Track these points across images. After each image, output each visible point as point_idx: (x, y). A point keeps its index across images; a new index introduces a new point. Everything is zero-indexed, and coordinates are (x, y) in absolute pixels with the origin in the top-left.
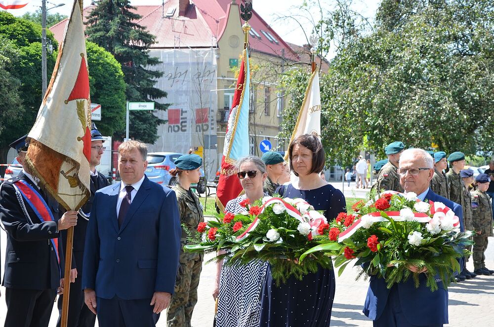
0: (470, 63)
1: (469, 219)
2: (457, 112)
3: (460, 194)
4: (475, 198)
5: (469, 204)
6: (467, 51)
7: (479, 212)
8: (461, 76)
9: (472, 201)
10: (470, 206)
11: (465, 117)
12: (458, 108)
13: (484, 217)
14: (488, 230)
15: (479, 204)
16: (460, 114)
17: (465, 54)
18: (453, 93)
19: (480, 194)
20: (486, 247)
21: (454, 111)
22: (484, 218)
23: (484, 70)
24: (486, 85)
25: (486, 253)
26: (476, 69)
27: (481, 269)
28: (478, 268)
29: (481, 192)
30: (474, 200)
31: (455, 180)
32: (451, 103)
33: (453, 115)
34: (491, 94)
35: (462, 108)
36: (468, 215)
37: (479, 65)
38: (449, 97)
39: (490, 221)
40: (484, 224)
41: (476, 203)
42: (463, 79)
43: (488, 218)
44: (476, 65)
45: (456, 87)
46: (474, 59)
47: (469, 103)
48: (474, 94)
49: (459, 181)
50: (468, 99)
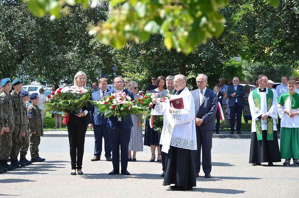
0: (17, 12)
1: (26, 125)
2: (10, 47)
3: (20, 108)
4: (30, 109)
5: (26, 115)
6: (13, 2)
7: (33, 119)
8: (10, 21)
9: (28, 112)
10: (26, 116)
11: (16, 51)
12: (10, 45)
13: (36, 122)
14: (40, 131)
15: (33, 113)
16: (12, 49)
17: (11, 4)
18: (6, 33)
19: (33, 107)
20: (39, 143)
21: (7, 46)
22: (37, 124)
23: (27, 17)
24: (29, 28)
25: (40, 147)
26: (21, 16)
27: (36, 158)
28: (34, 158)
29: (34, 105)
30: (29, 111)
31: (16, 99)
32: (4, 40)
33: (7, 50)
34: (33, 35)
35: (12, 44)
36: (25, 122)
37: (23, 13)
38: (3, 36)
39: (40, 125)
40: (36, 127)
41: (31, 113)
42: (12, 23)
43: (39, 123)
44: (21, 13)
45: (7, 28)
46: (19, 9)
47: (18, 41)
48: (21, 34)
49: (19, 98)
50: (16, 38)
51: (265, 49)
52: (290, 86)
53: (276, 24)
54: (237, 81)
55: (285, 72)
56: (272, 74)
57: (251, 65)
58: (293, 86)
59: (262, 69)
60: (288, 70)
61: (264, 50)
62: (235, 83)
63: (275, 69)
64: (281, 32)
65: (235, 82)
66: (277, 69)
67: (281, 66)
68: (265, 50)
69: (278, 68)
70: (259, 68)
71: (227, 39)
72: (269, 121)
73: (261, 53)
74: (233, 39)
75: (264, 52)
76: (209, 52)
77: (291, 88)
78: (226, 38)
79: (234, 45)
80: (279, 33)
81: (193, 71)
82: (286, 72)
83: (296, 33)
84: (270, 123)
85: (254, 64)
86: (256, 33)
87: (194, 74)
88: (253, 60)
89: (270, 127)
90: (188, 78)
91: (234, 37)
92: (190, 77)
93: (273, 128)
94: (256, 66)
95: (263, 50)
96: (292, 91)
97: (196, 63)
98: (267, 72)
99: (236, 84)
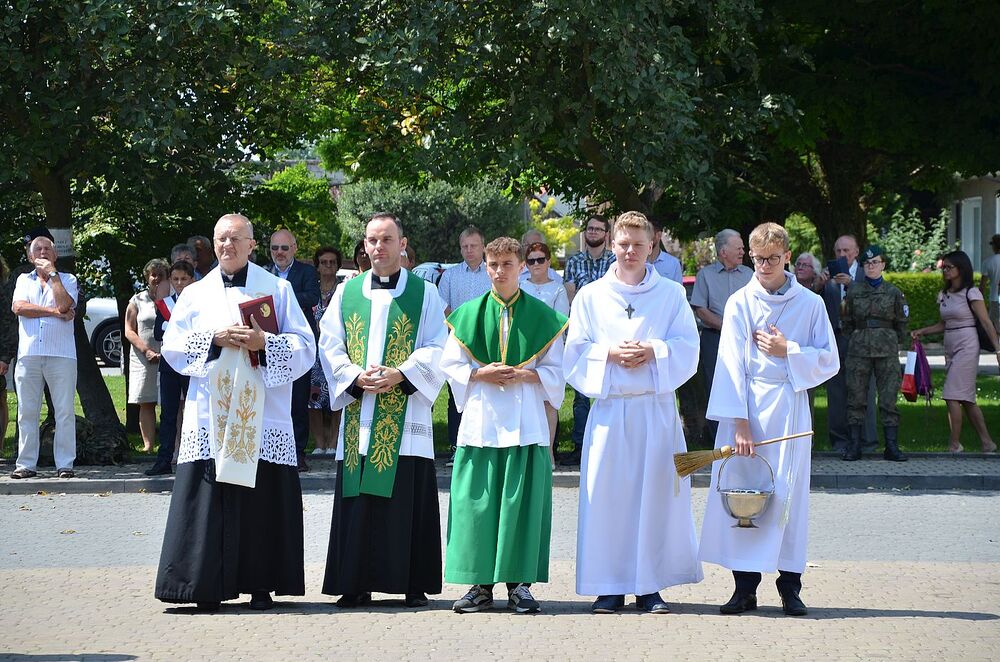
51: (401, 119)
52: (494, 265)
53: (441, 15)
54: (285, 248)
55: (499, 225)
56: (451, 231)
57: (375, 198)
58: (506, 264)
59: (415, 214)
60: (511, 217)
61: (400, 121)
62: (280, 255)
63: (464, 213)
64: (463, 47)
65: (280, 251)
66: (470, 213)
67: (486, 204)
68: (403, 124)
69: (473, 210)
70: (405, 208)
71: (244, 71)
72: (383, 411)
73: (387, 136)
74: (268, 73)
75: (398, 131)
76: (165, 124)
77: (499, 270)
78: (241, 68)
79: (276, 96)
80: (457, 53)
81: (105, 207)
82: (503, 225)
83: (526, 55)
84: (388, 420)
85: (385, 191)
86: (362, 49)
87: (109, 219)
88: (358, 165)
89: (385, 438)
90: (86, 235)
91: (271, 64)
92: (93, 233)
93: (398, 445)
94: (391, 203)
95: (395, 123)
96: (505, 285)
97: (111, 172)
98: (433, 224)
99: (284, 263)
